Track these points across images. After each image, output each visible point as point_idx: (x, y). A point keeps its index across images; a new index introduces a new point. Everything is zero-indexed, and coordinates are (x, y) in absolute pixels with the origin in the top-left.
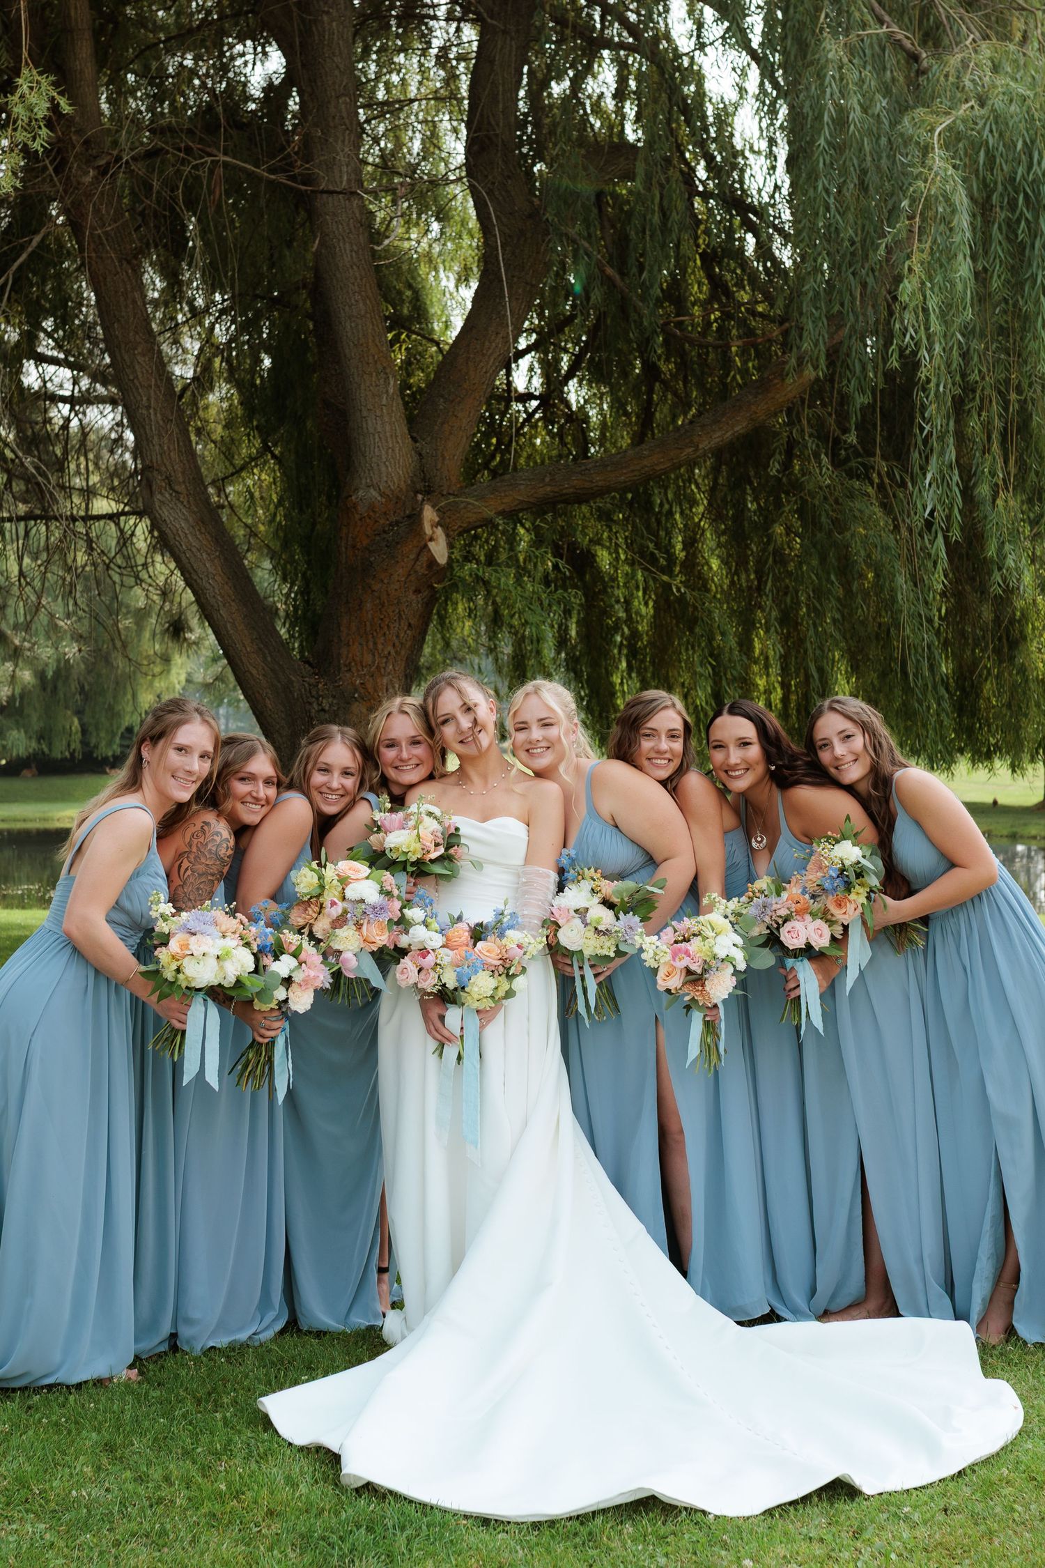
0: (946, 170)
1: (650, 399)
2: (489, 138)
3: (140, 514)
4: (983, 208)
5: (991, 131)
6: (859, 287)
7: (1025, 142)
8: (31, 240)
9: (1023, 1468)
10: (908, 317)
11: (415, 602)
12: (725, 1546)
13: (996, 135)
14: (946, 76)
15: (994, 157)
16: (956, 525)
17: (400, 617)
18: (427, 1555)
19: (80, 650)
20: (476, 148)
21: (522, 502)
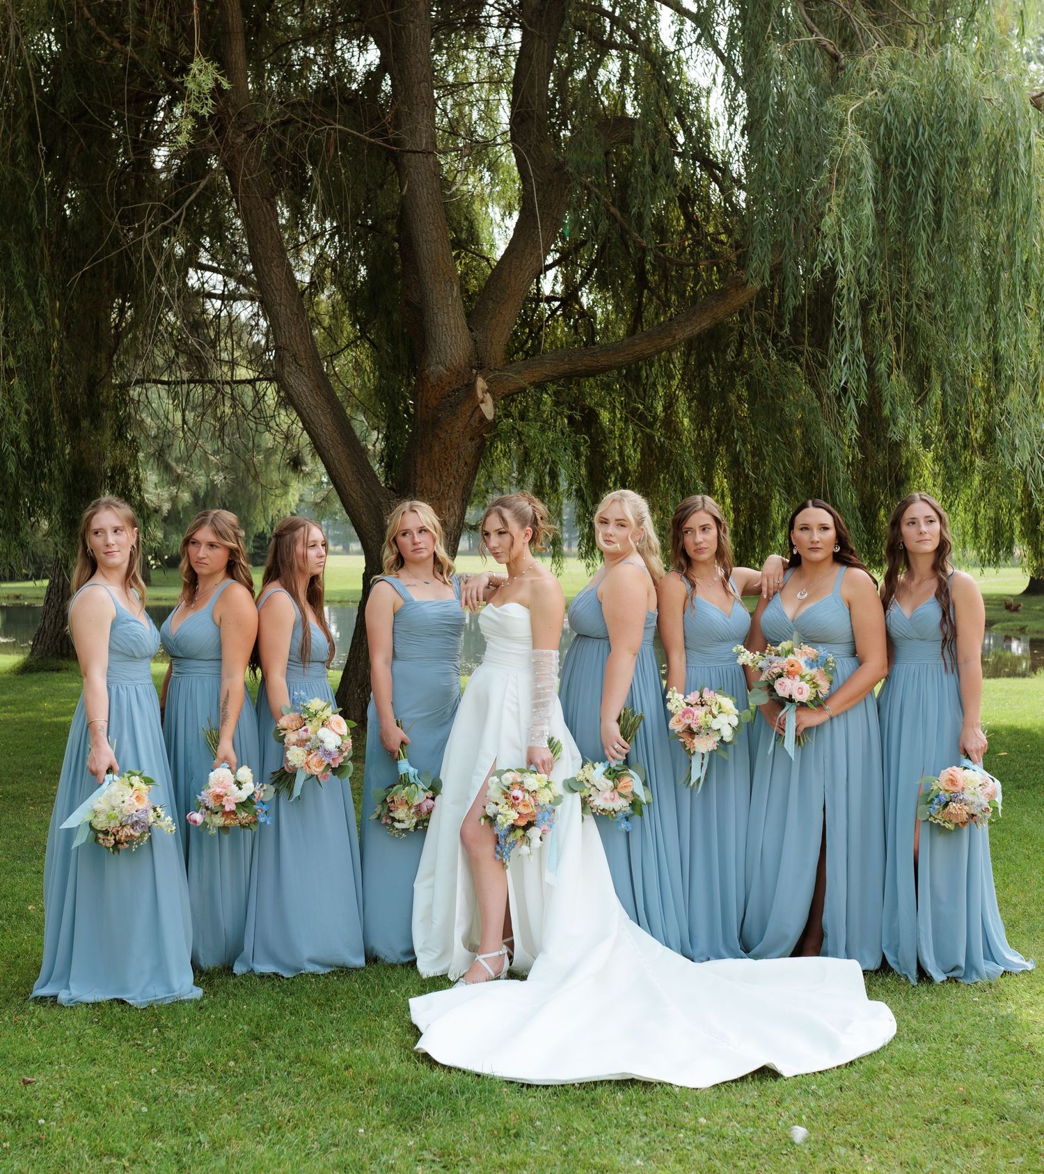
0: (856, 138)
1: (640, 302)
2: (528, 113)
3: (270, 380)
4: (883, 166)
5: (889, 111)
6: (793, 221)
7: (914, 120)
8: (199, 184)
9: (895, 1060)
10: (828, 243)
11: (470, 447)
12: (686, 1109)
13: (893, 114)
14: (858, 71)
15: (891, 130)
16: (863, 393)
17: (459, 458)
18: (480, 1111)
19: (225, 478)
20: (518, 120)
21: (547, 376)
